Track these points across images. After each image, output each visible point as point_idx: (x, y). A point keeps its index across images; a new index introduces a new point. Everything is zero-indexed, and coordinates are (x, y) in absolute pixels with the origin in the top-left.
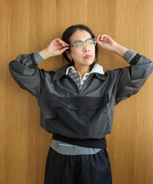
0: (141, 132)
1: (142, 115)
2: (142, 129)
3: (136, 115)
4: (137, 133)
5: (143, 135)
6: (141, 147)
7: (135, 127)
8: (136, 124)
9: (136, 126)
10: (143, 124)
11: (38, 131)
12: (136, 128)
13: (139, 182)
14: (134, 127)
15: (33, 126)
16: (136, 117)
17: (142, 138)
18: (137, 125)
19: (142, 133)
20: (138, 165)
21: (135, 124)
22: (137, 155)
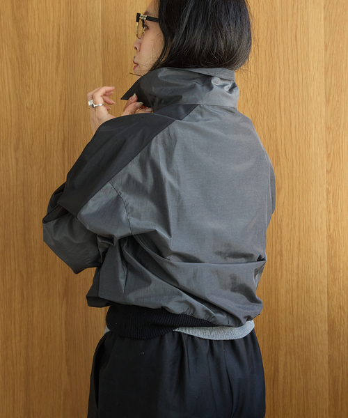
0: (295, 271)
1: (294, 225)
2: (295, 263)
3: (280, 226)
4: (284, 272)
5: (298, 277)
6: (295, 310)
7: (278, 257)
8: (281, 251)
9: (281, 256)
10: (299, 250)
11: (25, 277)
12: (281, 260)
13: (291, 400)
14: (276, 258)
15: (13, 263)
16: (281, 233)
17: (298, 287)
18: (284, 252)
19: (298, 274)
20: (289, 357)
21: (278, 249)
22: (286, 331)
